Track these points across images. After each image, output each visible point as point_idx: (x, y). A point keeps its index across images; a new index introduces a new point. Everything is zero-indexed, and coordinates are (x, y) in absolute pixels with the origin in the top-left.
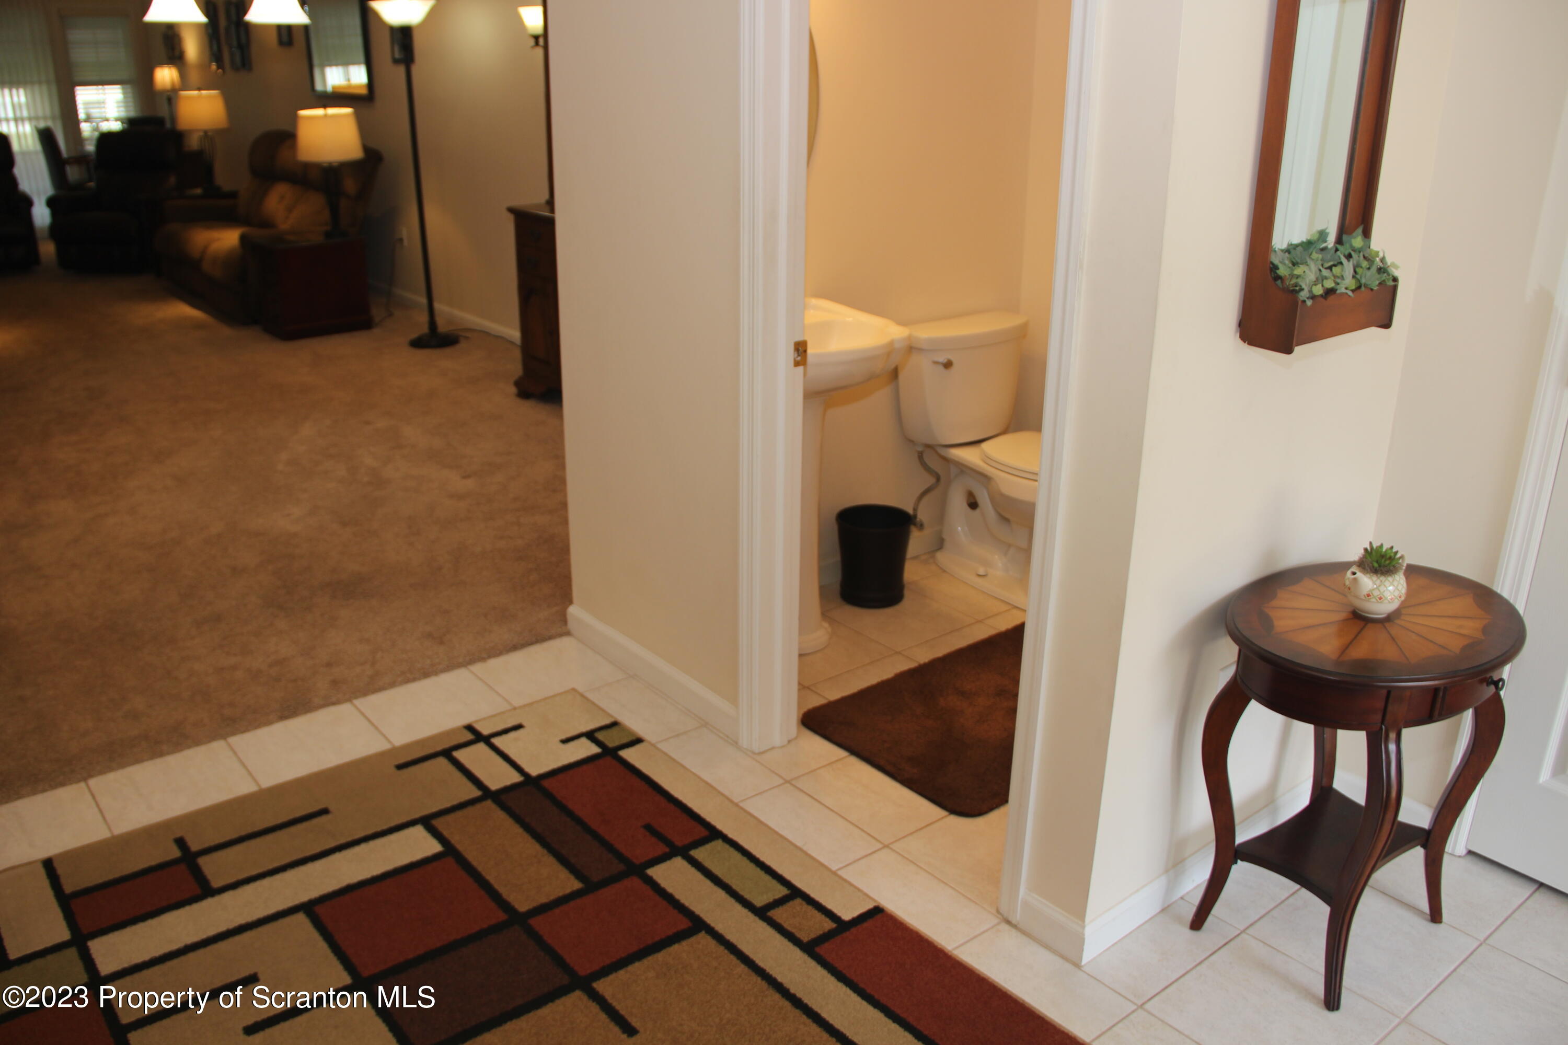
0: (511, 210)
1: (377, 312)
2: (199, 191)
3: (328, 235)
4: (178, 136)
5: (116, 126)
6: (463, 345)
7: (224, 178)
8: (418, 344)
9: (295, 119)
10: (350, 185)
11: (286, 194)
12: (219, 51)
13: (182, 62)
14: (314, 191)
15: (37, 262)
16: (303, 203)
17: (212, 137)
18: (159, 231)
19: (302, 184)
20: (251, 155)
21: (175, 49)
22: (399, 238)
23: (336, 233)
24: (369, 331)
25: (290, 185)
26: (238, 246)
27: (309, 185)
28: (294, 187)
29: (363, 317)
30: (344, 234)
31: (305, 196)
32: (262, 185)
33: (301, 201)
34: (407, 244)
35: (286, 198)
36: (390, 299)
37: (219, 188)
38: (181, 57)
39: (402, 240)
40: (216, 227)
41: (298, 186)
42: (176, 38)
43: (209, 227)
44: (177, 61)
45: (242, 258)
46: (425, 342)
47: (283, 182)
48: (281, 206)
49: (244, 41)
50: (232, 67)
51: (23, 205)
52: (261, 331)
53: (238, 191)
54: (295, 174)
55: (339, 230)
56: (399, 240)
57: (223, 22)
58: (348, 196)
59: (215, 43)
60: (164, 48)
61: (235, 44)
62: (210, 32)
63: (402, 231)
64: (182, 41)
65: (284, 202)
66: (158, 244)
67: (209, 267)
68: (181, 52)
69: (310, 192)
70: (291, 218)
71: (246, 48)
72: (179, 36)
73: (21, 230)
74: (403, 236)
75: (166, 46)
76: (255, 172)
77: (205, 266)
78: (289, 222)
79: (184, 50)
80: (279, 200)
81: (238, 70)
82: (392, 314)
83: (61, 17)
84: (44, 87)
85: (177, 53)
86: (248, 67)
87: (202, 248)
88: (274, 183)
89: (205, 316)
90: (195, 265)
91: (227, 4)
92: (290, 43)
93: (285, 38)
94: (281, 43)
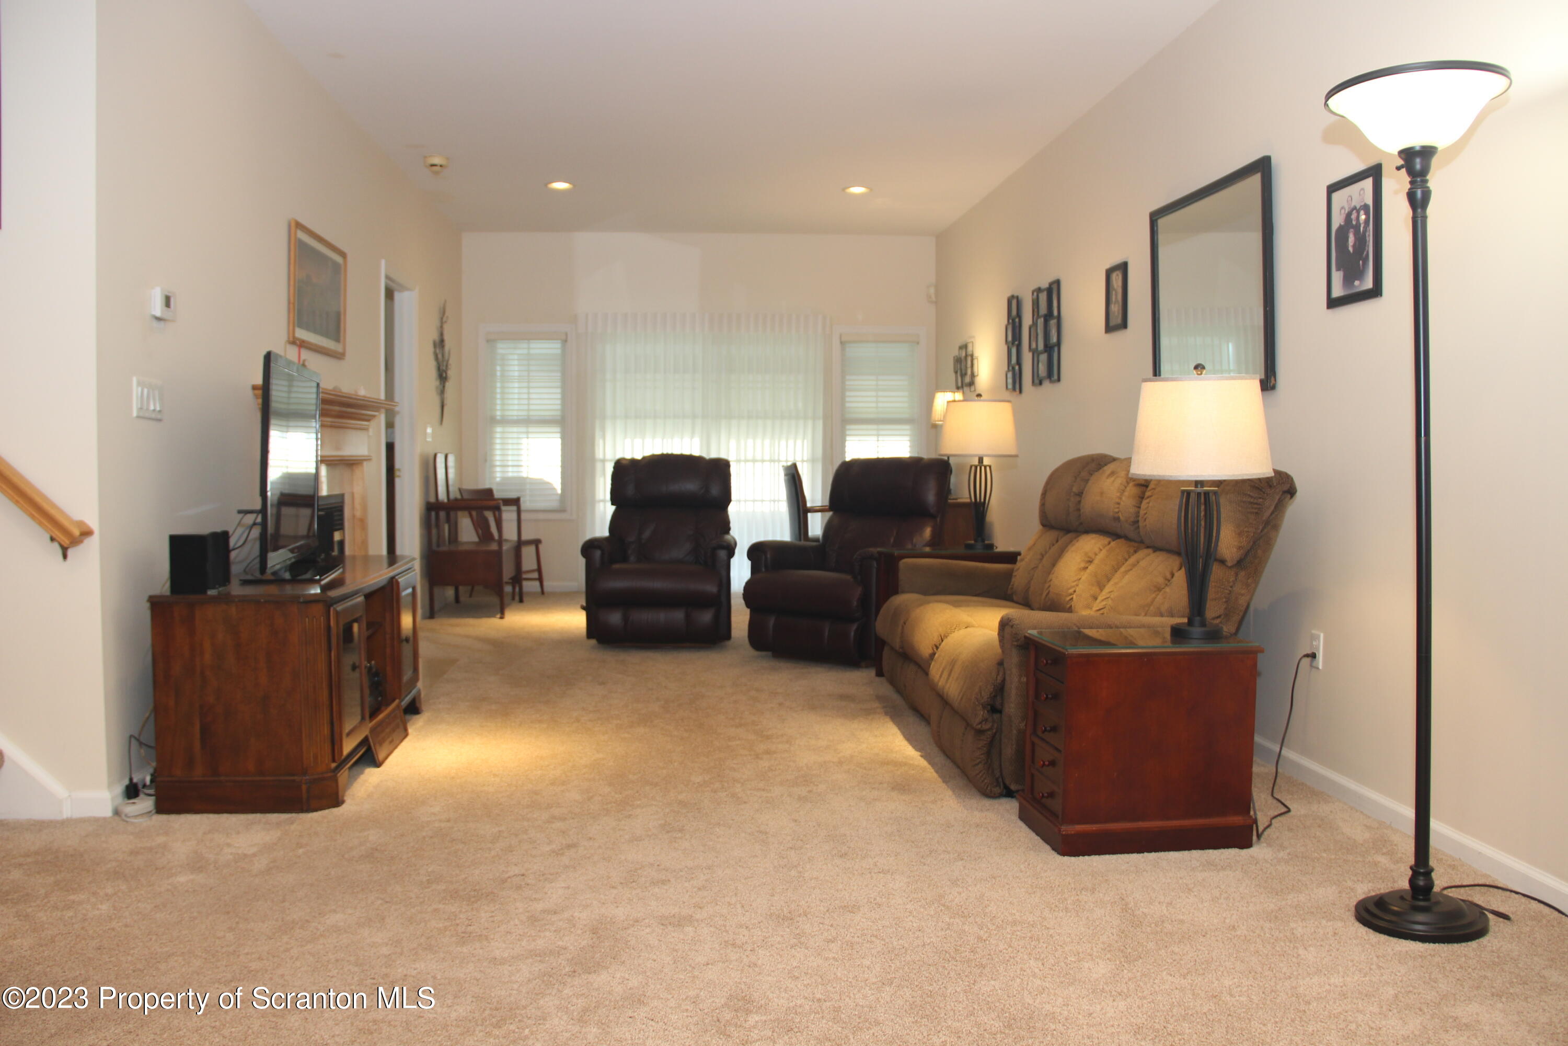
1: (1260, 801)
3: (1177, 634)
7: (1001, 535)
8: (1376, 916)
10: (1227, 540)
11: (1096, 554)
12: (1019, 362)
13: (973, 388)
14: (1150, 551)
15: (728, 636)
16: (1127, 572)
17: (990, 467)
18: (885, 606)
19: (1126, 538)
20: (1044, 494)
21: (966, 374)
22: (1309, 652)
23: (1197, 631)
24: (1244, 852)
25: (1106, 540)
26: (997, 642)
27: (1142, 542)
28: (1113, 544)
29: (1236, 820)
30: (1214, 635)
31: (1132, 560)
32: (1057, 541)
33: (1123, 569)
34: (1323, 666)
35: (1096, 561)
36: (1279, 770)
37: (991, 546)
38: (971, 384)
39: (1313, 656)
40: (968, 606)
41: (1122, 540)
42: (969, 359)
43: (956, 605)
44: (966, 389)
45: (1001, 663)
46: (1393, 918)
47: (1094, 536)
48: (1085, 576)
49: (1054, 339)
50: (1033, 382)
51: (722, 554)
52: (1015, 817)
53: (1019, 554)
54: (1117, 519)
55: (1203, 624)
56: (1307, 656)
57: (1027, 319)
58: (1222, 562)
59: (1014, 351)
60: (954, 375)
61: (1041, 346)
62: (1010, 338)
63: (1315, 638)
64: (975, 362)
65: (1091, 568)
66: (881, 626)
67: (941, 676)
68: (973, 376)
69: (1141, 554)
70: (1100, 598)
71: (1056, 349)
72: (972, 356)
73: (711, 588)
74: (1318, 650)
75: (956, 372)
76: (1047, 523)
77: (935, 670)
78: (1097, 605)
79: (976, 374)
80: (1083, 565)
81: (1041, 383)
82: (1289, 810)
83: (842, 343)
84: (810, 423)
85: (967, 379)
86: (1056, 377)
87: (936, 639)
88: (1078, 536)
89: (923, 763)
90: (922, 666)
91: (1035, 294)
92: (1124, 325)
93: (1117, 319)
94: (1109, 328)
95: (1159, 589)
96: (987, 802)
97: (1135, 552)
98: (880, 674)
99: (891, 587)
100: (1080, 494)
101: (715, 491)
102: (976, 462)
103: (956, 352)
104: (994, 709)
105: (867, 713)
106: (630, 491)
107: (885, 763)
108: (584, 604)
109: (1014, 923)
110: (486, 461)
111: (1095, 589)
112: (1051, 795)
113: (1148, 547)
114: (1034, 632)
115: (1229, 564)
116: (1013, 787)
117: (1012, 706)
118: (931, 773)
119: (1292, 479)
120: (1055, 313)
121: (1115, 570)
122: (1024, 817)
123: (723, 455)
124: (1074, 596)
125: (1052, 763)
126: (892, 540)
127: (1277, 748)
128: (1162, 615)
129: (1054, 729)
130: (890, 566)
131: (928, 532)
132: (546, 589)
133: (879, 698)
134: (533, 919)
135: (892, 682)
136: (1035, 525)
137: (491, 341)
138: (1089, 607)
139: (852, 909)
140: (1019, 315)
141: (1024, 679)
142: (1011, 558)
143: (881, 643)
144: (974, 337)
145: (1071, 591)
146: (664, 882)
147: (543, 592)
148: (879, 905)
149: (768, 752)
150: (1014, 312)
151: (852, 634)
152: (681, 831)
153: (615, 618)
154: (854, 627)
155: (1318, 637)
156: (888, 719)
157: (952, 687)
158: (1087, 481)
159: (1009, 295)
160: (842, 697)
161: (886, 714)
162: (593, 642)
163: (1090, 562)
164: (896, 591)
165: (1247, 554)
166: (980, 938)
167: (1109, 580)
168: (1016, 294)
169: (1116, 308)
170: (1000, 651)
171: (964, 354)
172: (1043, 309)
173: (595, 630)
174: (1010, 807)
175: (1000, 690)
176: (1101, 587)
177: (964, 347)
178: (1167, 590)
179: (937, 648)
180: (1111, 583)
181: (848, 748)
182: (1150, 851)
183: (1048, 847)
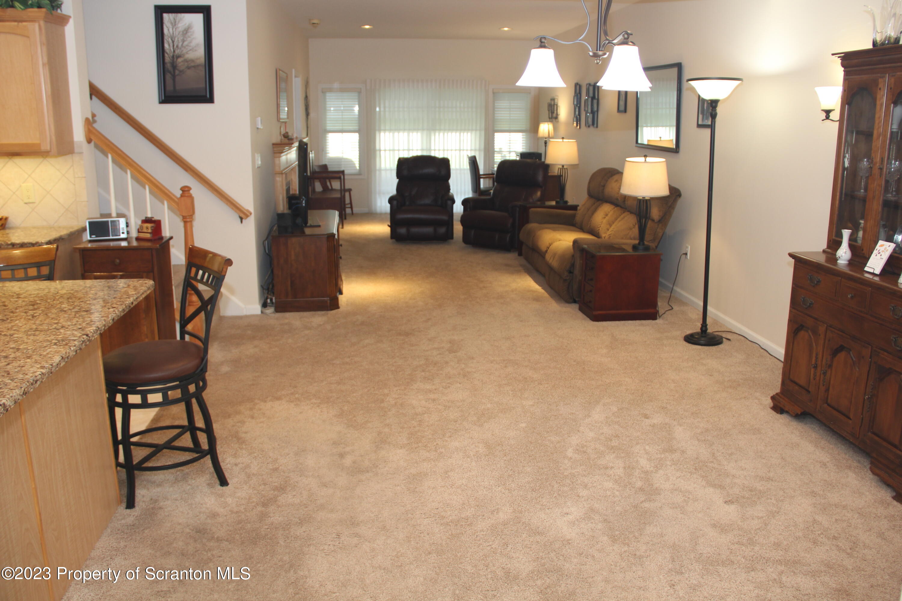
0: (791, 255)
1: (662, 305)
2: (553, 203)
3: (635, 248)
4: (546, 167)
5: (514, 157)
6: (725, 345)
7: (571, 198)
8: (690, 339)
9: (623, 162)
10: (655, 213)
11: (609, 212)
12: (579, 115)
13: (557, 120)
14: (629, 213)
15: (452, 237)
16: (620, 221)
17: (567, 169)
18: (524, 228)
19: (621, 207)
20: (589, 183)
21: (554, 113)
22: (685, 252)
23: (641, 247)
24: (654, 322)
25: (612, 207)
26: (572, 247)
27: (626, 209)
28: (616, 208)
29: (651, 311)
30: (647, 248)
31: (622, 216)
32: (594, 204)
33: (619, 219)
34: (690, 258)
35: (609, 215)
36: (672, 295)
37: (566, 202)
38: (556, 118)
39: (686, 254)
40: (559, 230)
41: (619, 208)
42: (555, 106)
43: (554, 229)
44: (554, 120)
45: (573, 256)
46: (696, 340)
47: (609, 204)
48: (605, 221)
49: (595, 109)
50: (586, 125)
51: (449, 202)
52: (577, 310)
53: (578, 206)
54: (617, 199)
55: (644, 244)
56: (684, 254)
57: (584, 97)
58: (653, 220)
59: (577, 110)
60: (547, 112)
61: (590, 111)
62: (575, 103)
63: (687, 247)
64: (559, 108)
65: (607, 218)
66: (522, 236)
67: (550, 259)
68: (557, 115)
69: (626, 214)
70: (610, 230)
71: (596, 113)
72: (557, 105)
73: (445, 218)
74: (688, 251)
75: (549, 111)
76: (591, 195)
77: (548, 257)
78: (609, 233)
79: (559, 114)
80: (604, 216)
81: (589, 127)
82: (672, 309)
83: (494, 93)
84: (478, 132)
85: (554, 115)
86: (595, 126)
87: (548, 244)
88: (602, 203)
89: (543, 291)
90: (542, 254)
91: (588, 86)
92: (625, 111)
93: (622, 108)
94: (619, 111)
95: (631, 229)
96: (567, 305)
97: (624, 213)
98: (520, 254)
99: (525, 220)
100: (604, 186)
101: (443, 172)
102: (561, 167)
103: (549, 101)
104: (570, 272)
105: (518, 272)
106: (405, 172)
107: (529, 291)
108: (389, 224)
109: (578, 340)
110: (323, 151)
111: (608, 226)
112: (590, 302)
113: (628, 211)
114: (585, 246)
115: (656, 221)
116: (577, 299)
117: (577, 271)
118: (546, 295)
119: (680, 191)
120: (596, 97)
121: (616, 219)
122: (581, 309)
123: (446, 156)
124: (600, 228)
125: (591, 291)
126: (523, 197)
127: (671, 286)
128: (631, 239)
129: (592, 280)
130: (525, 210)
131: (539, 194)
132: (354, 212)
133: (521, 265)
134: (430, 340)
135: (527, 259)
136: (585, 196)
137: (324, 92)
138: (605, 233)
139: (528, 336)
140: (580, 93)
141: (581, 262)
142: (574, 208)
143: (521, 244)
144: (558, 96)
145: (599, 226)
146: (466, 329)
147: (352, 213)
148: (536, 335)
149: (484, 287)
150: (578, 91)
151: (508, 238)
152: (464, 314)
153: (403, 231)
154: (509, 235)
155: (688, 248)
156: (526, 274)
157: (555, 263)
158: (607, 181)
159: (576, 82)
160: (507, 265)
161: (525, 272)
162: (394, 240)
163: (607, 215)
164: (527, 222)
165: (662, 218)
166: (568, 344)
167: (613, 223)
168: (579, 83)
169: (622, 103)
170: (572, 250)
171: (553, 103)
172: (591, 94)
173: (395, 235)
174: (576, 306)
175: (573, 265)
176: (611, 226)
177: (553, 99)
178: (634, 229)
179: (548, 248)
180: (615, 224)
181: (514, 285)
182: (622, 320)
183: (588, 319)
